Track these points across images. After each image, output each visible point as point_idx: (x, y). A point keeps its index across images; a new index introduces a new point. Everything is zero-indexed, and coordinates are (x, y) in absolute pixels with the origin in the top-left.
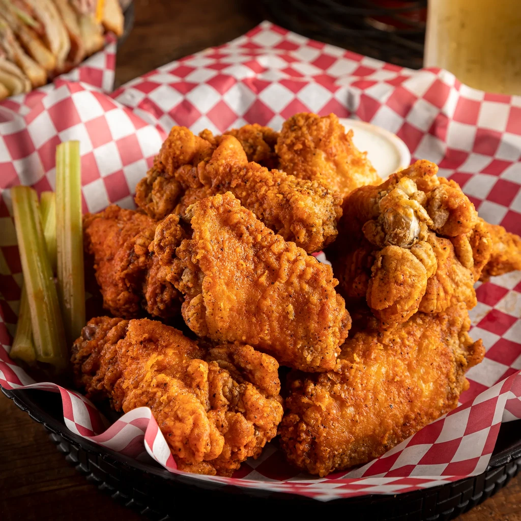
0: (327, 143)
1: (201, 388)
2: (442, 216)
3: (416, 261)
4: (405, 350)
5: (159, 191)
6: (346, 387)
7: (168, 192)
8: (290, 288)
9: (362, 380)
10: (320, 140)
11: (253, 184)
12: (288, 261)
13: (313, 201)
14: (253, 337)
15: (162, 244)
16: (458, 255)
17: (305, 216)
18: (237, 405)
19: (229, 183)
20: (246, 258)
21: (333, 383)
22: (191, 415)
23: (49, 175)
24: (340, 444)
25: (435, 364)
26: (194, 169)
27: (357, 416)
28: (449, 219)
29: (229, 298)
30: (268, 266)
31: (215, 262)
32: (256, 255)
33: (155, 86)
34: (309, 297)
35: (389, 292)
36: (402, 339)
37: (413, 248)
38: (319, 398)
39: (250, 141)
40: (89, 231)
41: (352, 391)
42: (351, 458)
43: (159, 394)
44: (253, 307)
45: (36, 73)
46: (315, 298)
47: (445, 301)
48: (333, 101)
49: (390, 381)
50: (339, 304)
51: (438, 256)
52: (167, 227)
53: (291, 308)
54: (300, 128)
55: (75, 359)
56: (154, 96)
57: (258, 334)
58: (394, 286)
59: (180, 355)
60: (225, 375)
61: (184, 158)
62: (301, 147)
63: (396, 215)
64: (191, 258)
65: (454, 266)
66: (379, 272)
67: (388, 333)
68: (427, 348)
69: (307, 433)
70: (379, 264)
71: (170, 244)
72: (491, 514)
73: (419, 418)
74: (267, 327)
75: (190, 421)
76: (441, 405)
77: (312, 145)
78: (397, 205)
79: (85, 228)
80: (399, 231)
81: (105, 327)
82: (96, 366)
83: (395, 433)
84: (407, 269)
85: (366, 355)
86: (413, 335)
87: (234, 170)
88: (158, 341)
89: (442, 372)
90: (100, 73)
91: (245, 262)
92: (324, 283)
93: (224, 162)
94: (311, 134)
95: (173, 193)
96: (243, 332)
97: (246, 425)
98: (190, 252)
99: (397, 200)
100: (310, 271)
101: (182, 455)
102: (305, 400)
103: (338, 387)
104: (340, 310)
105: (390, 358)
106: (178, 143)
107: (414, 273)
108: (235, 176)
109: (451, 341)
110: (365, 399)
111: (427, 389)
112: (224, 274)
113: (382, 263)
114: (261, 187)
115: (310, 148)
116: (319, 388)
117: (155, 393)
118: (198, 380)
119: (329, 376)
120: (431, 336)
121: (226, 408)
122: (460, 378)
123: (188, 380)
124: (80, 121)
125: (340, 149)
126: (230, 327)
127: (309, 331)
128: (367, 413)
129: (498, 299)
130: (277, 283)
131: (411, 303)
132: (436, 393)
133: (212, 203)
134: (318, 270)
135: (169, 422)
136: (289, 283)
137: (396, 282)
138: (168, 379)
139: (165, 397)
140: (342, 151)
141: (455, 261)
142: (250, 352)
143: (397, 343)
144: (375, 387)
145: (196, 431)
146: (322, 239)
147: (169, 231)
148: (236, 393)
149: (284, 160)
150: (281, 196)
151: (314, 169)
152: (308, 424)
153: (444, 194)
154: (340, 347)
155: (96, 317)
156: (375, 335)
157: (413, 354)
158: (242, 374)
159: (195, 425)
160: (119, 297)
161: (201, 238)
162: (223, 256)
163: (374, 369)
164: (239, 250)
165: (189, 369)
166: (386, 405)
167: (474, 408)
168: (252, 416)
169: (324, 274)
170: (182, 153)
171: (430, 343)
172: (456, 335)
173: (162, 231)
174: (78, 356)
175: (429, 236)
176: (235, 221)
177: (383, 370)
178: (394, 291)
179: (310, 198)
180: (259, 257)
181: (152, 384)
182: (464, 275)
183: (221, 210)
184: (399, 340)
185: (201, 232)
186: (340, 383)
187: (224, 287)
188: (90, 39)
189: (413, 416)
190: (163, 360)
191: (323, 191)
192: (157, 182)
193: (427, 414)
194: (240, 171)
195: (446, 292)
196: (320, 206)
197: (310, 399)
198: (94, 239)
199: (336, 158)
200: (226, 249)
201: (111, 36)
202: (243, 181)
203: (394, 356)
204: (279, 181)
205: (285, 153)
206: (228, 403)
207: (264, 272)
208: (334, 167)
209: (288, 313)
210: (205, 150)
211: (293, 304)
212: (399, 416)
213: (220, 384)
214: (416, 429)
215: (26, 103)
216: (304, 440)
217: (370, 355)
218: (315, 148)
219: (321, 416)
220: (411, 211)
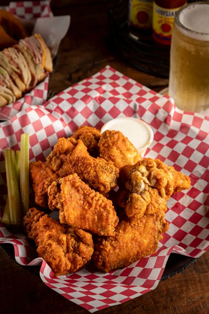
0: (117, 144)
1: (64, 244)
2: (154, 182)
3: (142, 200)
4: (139, 228)
5: (54, 162)
6: (116, 242)
7: (57, 163)
8: (96, 210)
9: (122, 240)
10: (115, 142)
11: (86, 165)
12: (96, 200)
13: (106, 175)
14: (82, 227)
15: (50, 194)
16: (160, 194)
17: (103, 183)
18: (76, 251)
19: (78, 164)
20: (80, 200)
21: (112, 241)
22: (58, 258)
23: (19, 143)
24: (113, 262)
25: (150, 233)
26: (66, 157)
27: (120, 253)
28: (156, 183)
29: (74, 214)
30: (88, 202)
31: (68, 202)
32: (84, 198)
33: (62, 100)
34: (103, 213)
35: (132, 211)
36: (138, 224)
37: (142, 195)
38: (106, 247)
39: (90, 140)
40: (31, 171)
41: (118, 244)
42: (117, 266)
43: (48, 248)
44: (83, 217)
45: (18, 93)
46: (105, 214)
47: (154, 211)
48: (129, 107)
49: (133, 239)
50: (114, 215)
51: (151, 197)
52: (52, 188)
53: (96, 217)
54: (107, 137)
55: (24, 224)
56: (61, 105)
57: (85, 226)
58: (133, 209)
59: (57, 232)
60: (73, 240)
61: (63, 152)
62: (107, 145)
63: (136, 182)
64: (60, 200)
65: (158, 198)
66: (129, 203)
67: (133, 222)
68: (147, 227)
69: (101, 259)
70: (129, 200)
71: (53, 194)
72: (168, 282)
73: (143, 252)
74: (87, 224)
75: (58, 260)
76: (151, 247)
77: (111, 144)
78: (137, 178)
79: (30, 169)
80: (137, 188)
81: (34, 214)
82: (30, 229)
83: (134, 258)
84: (139, 203)
85: (124, 230)
86: (142, 222)
87: (80, 159)
88: (49, 226)
89: (152, 235)
90: (42, 91)
91: (80, 201)
92: (108, 208)
93: (76, 155)
94: (111, 140)
95: (59, 164)
96: (79, 225)
97: (79, 258)
98: (60, 198)
99: (137, 176)
100: (103, 204)
101: (55, 271)
102: (102, 247)
103: (113, 242)
104: (114, 217)
105: (133, 231)
106: (61, 146)
107: (141, 205)
108: (80, 162)
109: (157, 223)
110: (123, 246)
111: (146, 242)
112: (72, 206)
113: (130, 199)
114: (89, 167)
115: (110, 146)
116: (107, 242)
117: (47, 248)
118: (63, 242)
119: (110, 238)
120: (149, 222)
121: (72, 252)
122: (159, 236)
123: (59, 242)
124: (30, 123)
125: (122, 145)
126: (74, 223)
127: (103, 225)
128: (123, 251)
129: (180, 198)
130: (91, 209)
131: (140, 215)
132: (149, 243)
133: (68, 179)
134: (106, 203)
135: (51, 260)
136: (96, 208)
137: (135, 208)
138: (52, 242)
139: (50, 250)
140: (123, 146)
141: (159, 196)
142: (82, 232)
143: (136, 225)
144: (127, 242)
145: (60, 263)
146: (109, 189)
147: (52, 189)
148: (76, 246)
149: (101, 150)
150: (95, 173)
151: (112, 153)
152: (102, 256)
153: (155, 173)
154: (115, 228)
155: (31, 208)
156: (129, 222)
157: (142, 229)
158: (79, 239)
159: (60, 261)
160: (39, 202)
161: (64, 193)
162: (71, 200)
163: (127, 235)
164: (77, 197)
165: (60, 238)
166: (130, 248)
167: (158, 257)
168: (81, 255)
169: (108, 205)
170: (62, 150)
171: (149, 225)
172: (159, 221)
173: (51, 189)
174: (25, 223)
175: (148, 189)
176: (77, 186)
177: (130, 236)
178: (134, 211)
179: (105, 175)
180: (85, 199)
181: (46, 244)
182: (162, 201)
183: (72, 182)
184: (137, 224)
185: (64, 191)
186: (114, 240)
187: (72, 210)
188: (40, 75)
189: (140, 252)
190: (51, 234)
191: (111, 170)
192: (54, 158)
193: (146, 251)
194: (82, 159)
195: (155, 207)
196: (109, 178)
197: (103, 246)
198: (33, 175)
199: (120, 149)
200: (73, 197)
201: (48, 72)
202: (83, 164)
203: (135, 230)
204: (96, 164)
205: (101, 147)
206: (73, 250)
207: (87, 205)
208: (120, 152)
209: (95, 219)
210: (70, 149)
211: (97, 216)
212: (135, 252)
213: (71, 243)
214: (141, 256)
215: (13, 107)
216: (100, 261)
217: (126, 230)
218: (112, 145)
219: (107, 253)
220: (142, 181)
